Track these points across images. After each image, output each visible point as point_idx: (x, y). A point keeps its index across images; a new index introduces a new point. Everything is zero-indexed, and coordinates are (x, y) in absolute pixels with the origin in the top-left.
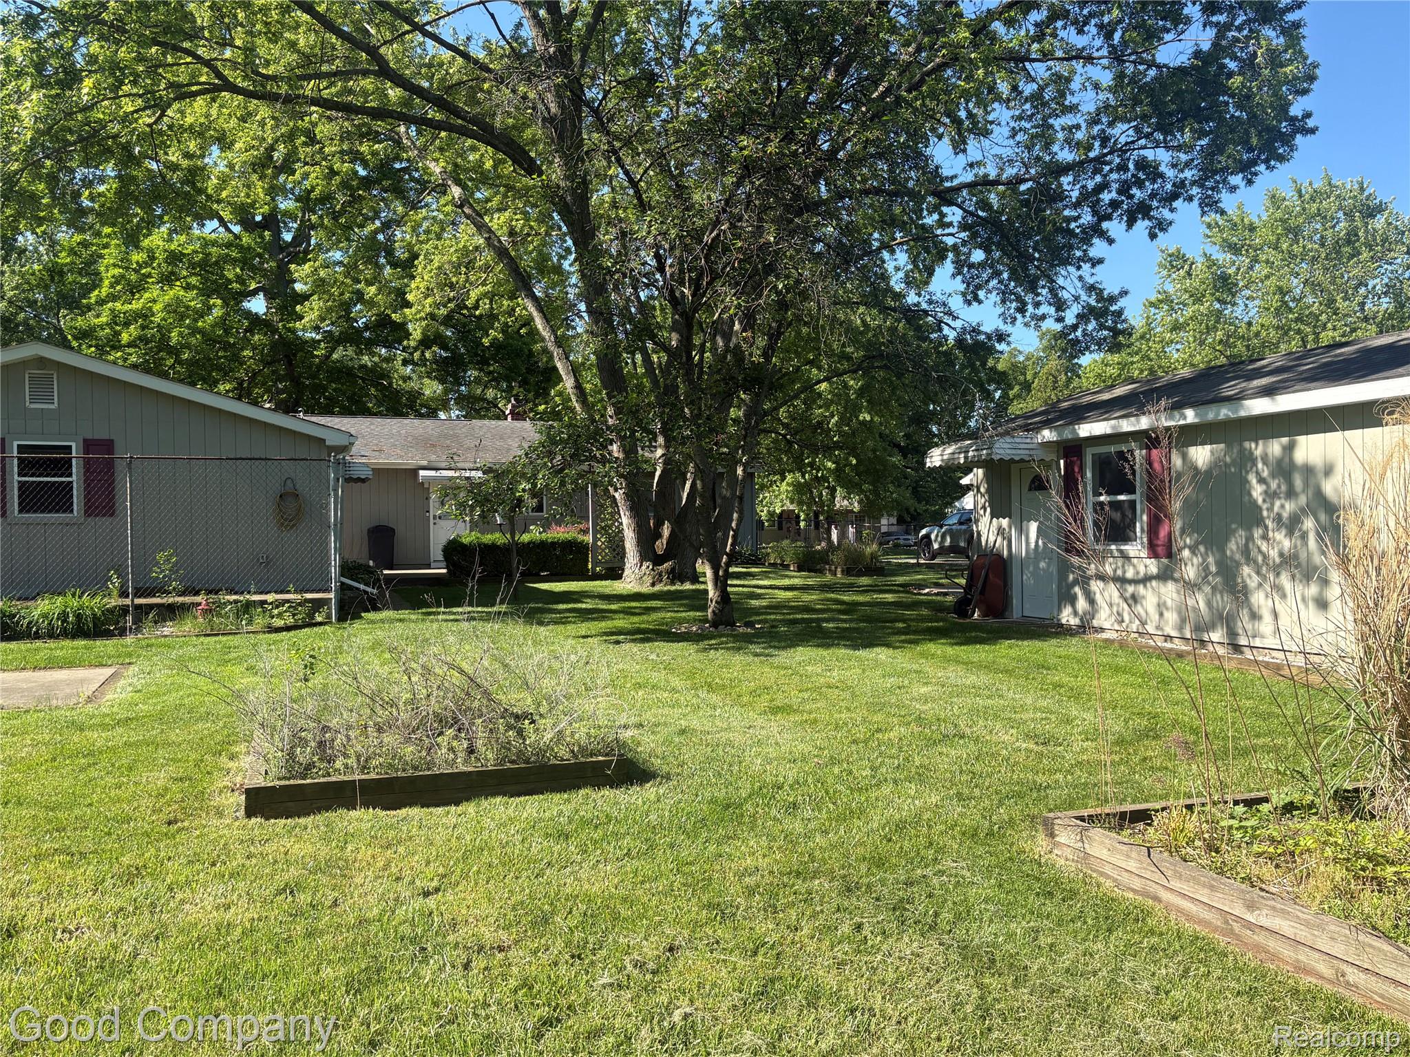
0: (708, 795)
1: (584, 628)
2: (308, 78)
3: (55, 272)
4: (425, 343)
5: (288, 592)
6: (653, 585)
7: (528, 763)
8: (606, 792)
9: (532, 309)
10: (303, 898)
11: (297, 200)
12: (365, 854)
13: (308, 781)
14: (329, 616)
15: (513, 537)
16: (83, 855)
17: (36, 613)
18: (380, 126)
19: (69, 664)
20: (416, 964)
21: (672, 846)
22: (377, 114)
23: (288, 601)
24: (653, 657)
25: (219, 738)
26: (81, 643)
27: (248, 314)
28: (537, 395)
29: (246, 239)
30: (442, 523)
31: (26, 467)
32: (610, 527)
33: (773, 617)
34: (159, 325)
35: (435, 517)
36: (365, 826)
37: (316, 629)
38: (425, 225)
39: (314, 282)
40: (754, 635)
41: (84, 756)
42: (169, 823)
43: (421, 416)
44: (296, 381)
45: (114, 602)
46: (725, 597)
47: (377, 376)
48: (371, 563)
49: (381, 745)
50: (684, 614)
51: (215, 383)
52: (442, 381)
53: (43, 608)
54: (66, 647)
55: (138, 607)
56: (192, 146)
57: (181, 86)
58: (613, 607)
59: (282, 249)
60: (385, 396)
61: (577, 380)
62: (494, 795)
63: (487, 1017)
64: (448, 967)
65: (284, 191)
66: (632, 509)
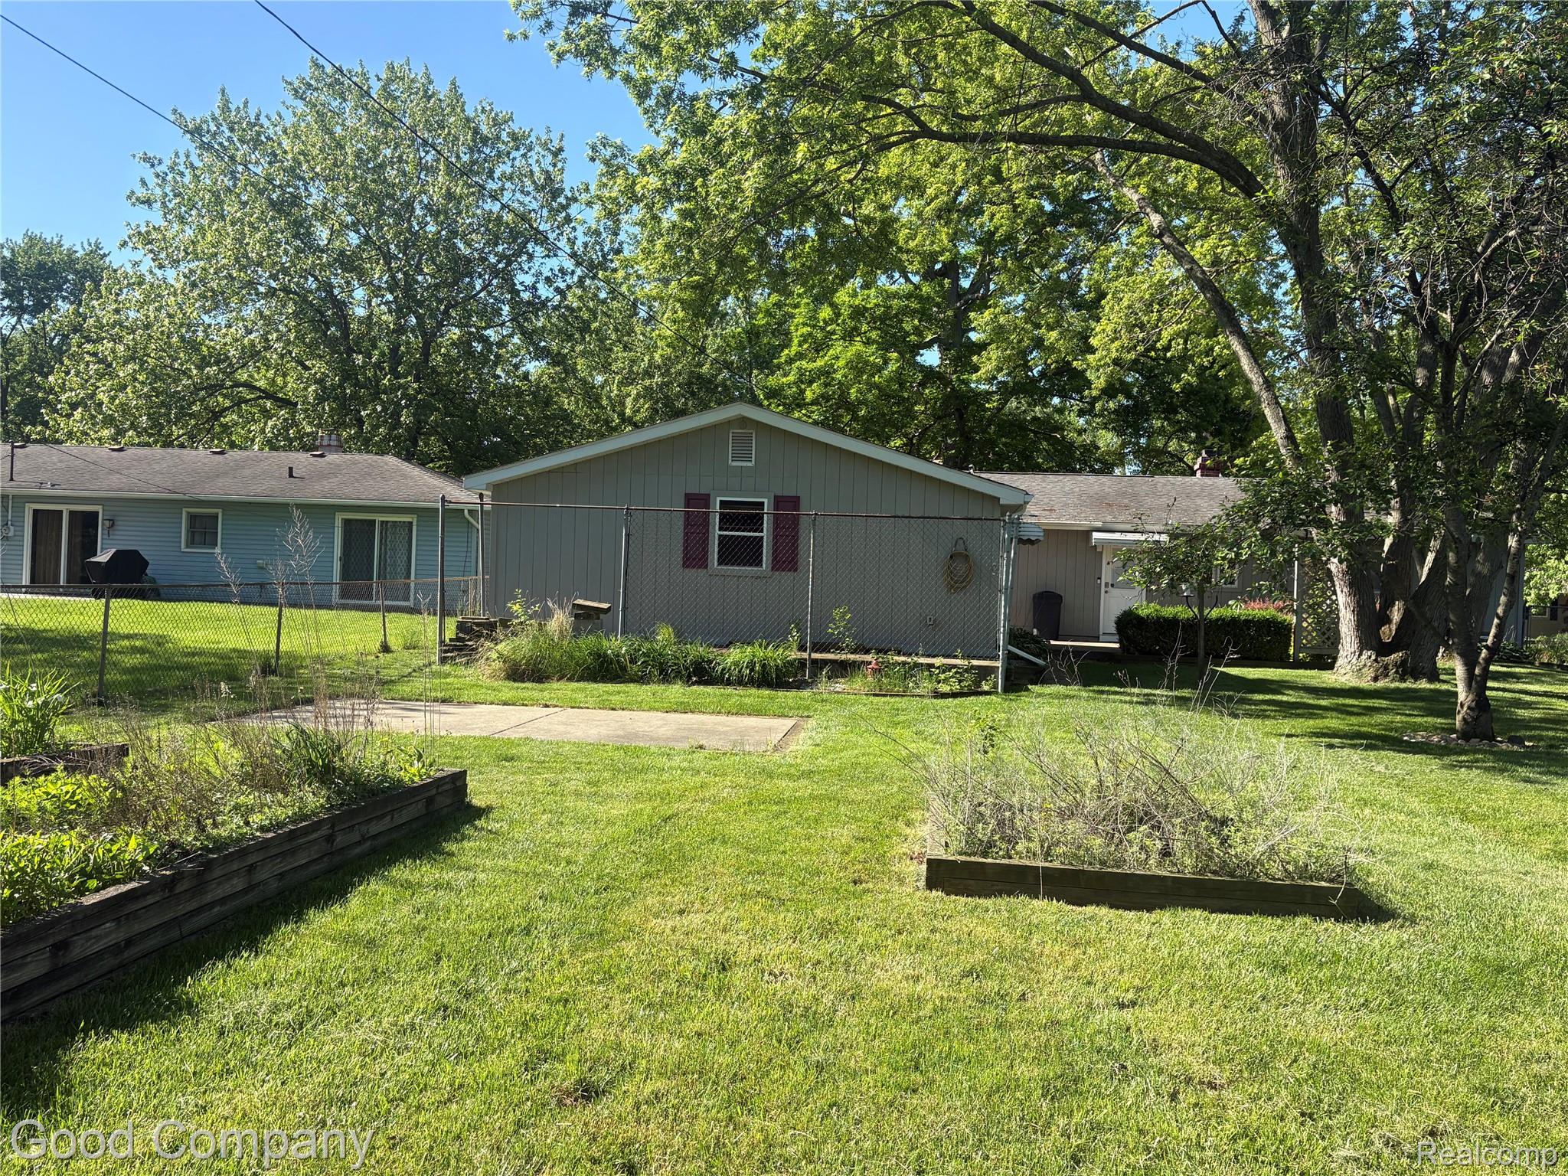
0: (1470, 950)
1: (1287, 725)
2: (1004, 113)
3: (753, 334)
4: (1109, 392)
5: (955, 657)
6: (1376, 679)
7: (1233, 876)
8: (1329, 924)
9: (1237, 346)
10: (991, 985)
11: (978, 243)
12: (1053, 949)
13: (990, 860)
14: (995, 686)
15: (1201, 611)
16: (782, 902)
17: (729, 660)
18: (1076, 155)
19: (758, 712)
20: (1116, 1082)
21: (1425, 1006)
22: (1072, 142)
23: (954, 666)
24: (1381, 768)
25: (894, 802)
26: (766, 692)
27: (923, 368)
28: (1234, 447)
29: (926, 289)
30: (1114, 592)
31: (726, 521)
32: (1320, 605)
33: (1551, 734)
34: (840, 382)
35: (1107, 585)
36: (1050, 919)
37: (982, 698)
38: (1114, 261)
39: (993, 330)
40: (1524, 755)
41: (776, 803)
42: (855, 883)
43: (1094, 471)
44: (966, 437)
45: (794, 655)
46: (1481, 704)
47: (1049, 428)
48: (1035, 632)
49: (1063, 833)
50: (1419, 720)
51: (888, 439)
52: (1119, 432)
53: (735, 656)
54: (754, 696)
55: (814, 662)
56: (886, 198)
57: (880, 137)
58: (1323, 703)
59: (959, 297)
60: (1056, 450)
61: (1289, 430)
62: (1194, 907)
63: (1202, 1163)
64: (1152, 1094)
65: (966, 235)
66: (1351, 585)
